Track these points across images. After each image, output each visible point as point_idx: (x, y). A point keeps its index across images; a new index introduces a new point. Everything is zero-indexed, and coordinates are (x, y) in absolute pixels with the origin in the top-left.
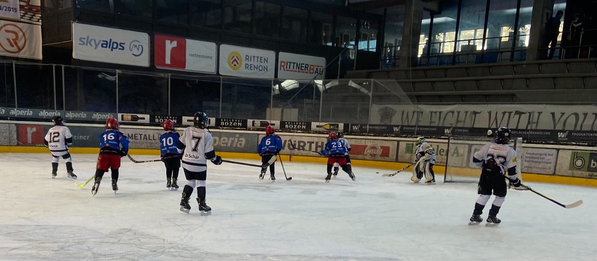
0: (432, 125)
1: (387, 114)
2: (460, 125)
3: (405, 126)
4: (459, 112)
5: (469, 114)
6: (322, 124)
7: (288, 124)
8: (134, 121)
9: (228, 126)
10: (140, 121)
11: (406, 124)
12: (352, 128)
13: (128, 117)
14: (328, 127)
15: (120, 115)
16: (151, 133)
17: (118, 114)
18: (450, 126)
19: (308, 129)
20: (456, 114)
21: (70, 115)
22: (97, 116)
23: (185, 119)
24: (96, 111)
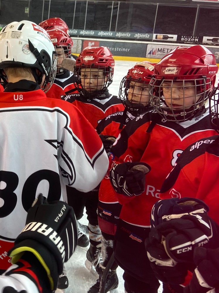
8: (165, 40)
10: (169, 40)
13: (161, 36)
15: (154, 35)
17: (154, 34)
21: (119, 35)
22: (138, 35)
23: (205, 39)
24: (137, 31)
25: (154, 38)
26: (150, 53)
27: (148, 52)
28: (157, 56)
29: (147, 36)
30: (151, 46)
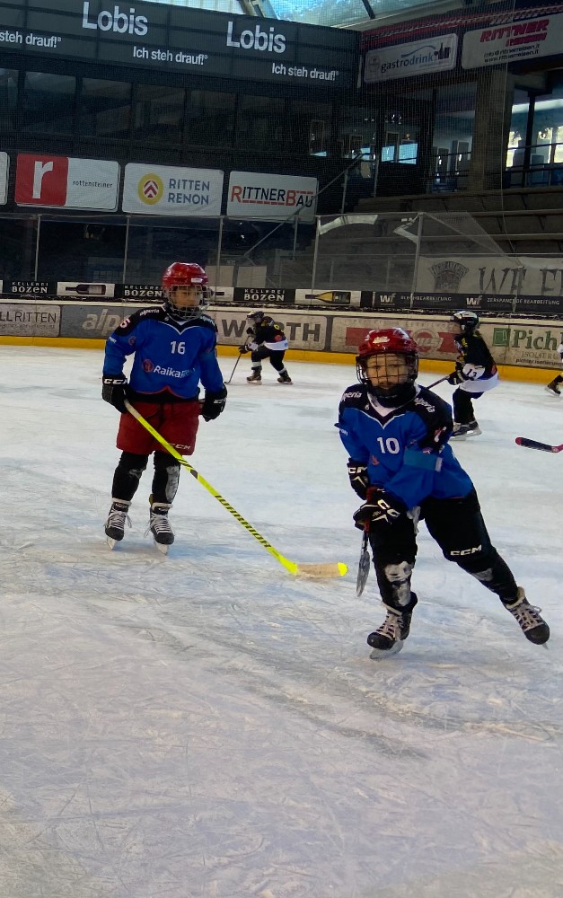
1: (448, 274)
3: (491, 296)
6: (316, 292)
7: (249, 292)
12: (378, 299)
14: (329, 298)
19: (289, 301)
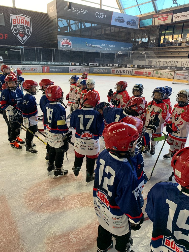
0: (164, 65)
1: (150, 62)
2: (172, 66)
3: (156, 66)
4: (172, 62)
5: (175, 62)
6: (130, 65)
8: (75, 65)
9: (102, 66)
10: (76, 65)
11: (156, 65)
12: (139, 66)
13: (73, 63)
15: (71, 63)
16: (80, 68)
18: (169, 66)
20: (171, 62)
21: (57, 63)
22: (64, 63)
23: (90, 64)
24: (64, 62)
25: (71, 64)
26: (70, 71)
27: (69, 70)
28: (73, 72)
29: (68, 63)
30: (71, 68)
